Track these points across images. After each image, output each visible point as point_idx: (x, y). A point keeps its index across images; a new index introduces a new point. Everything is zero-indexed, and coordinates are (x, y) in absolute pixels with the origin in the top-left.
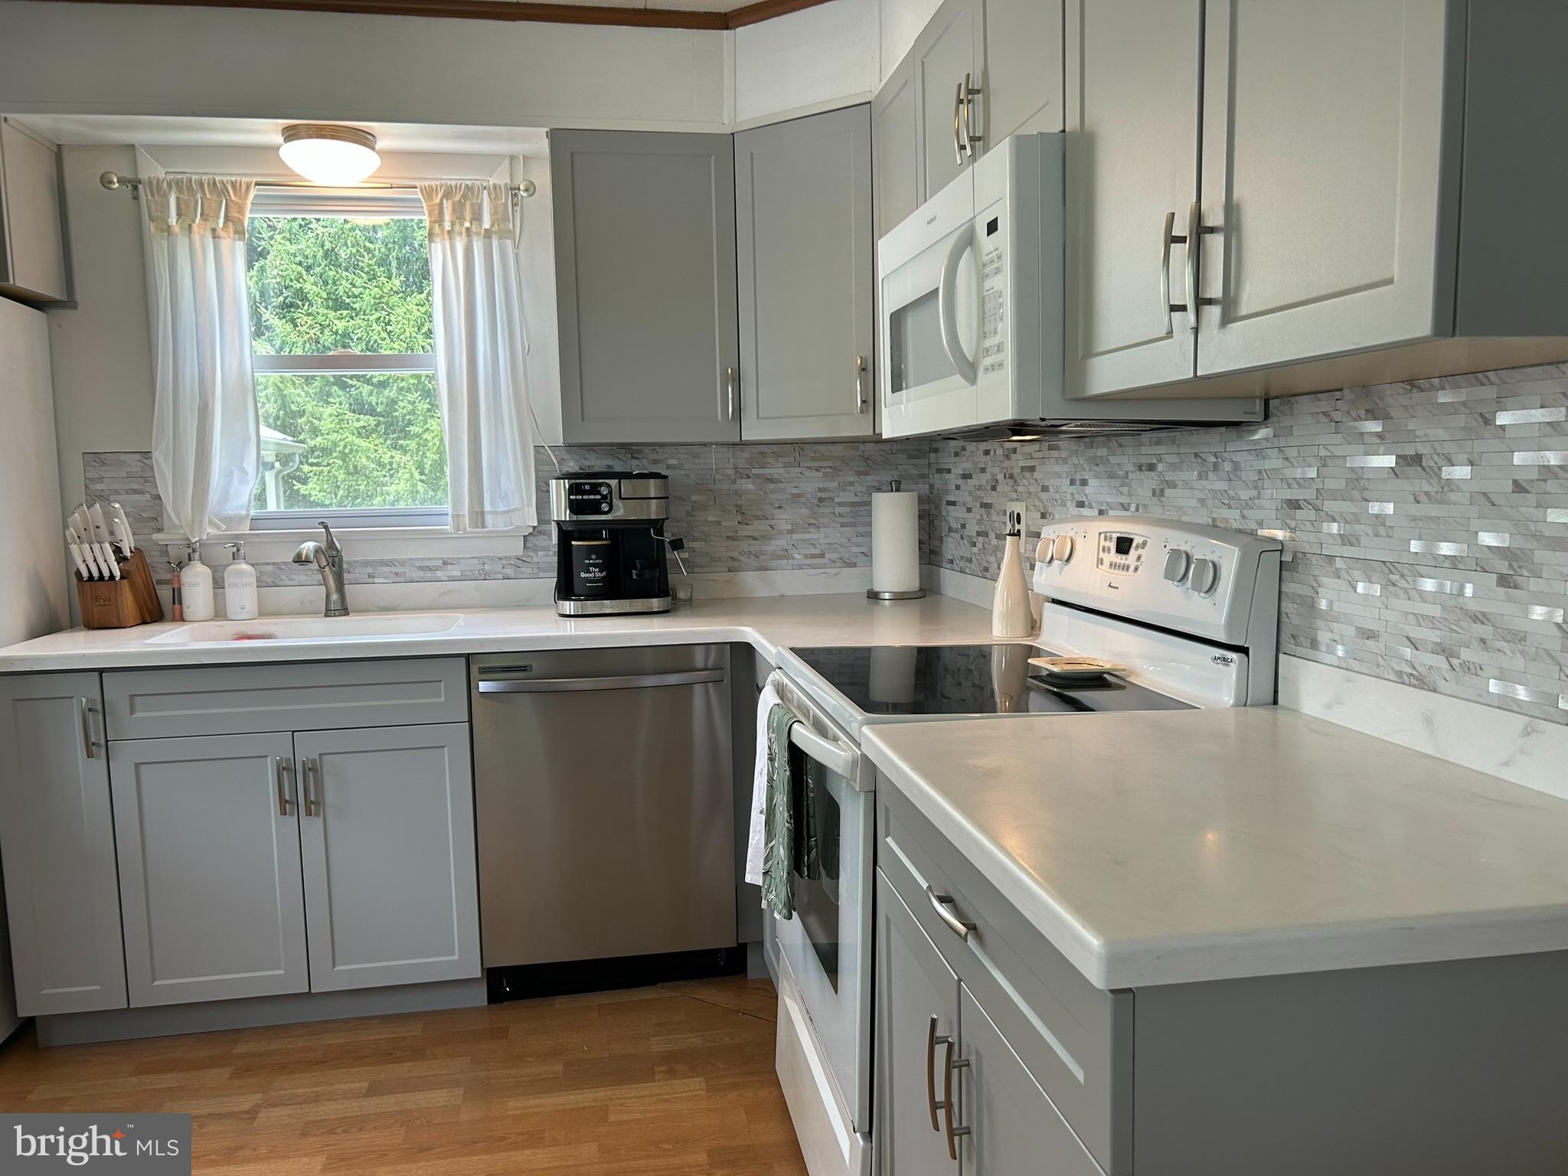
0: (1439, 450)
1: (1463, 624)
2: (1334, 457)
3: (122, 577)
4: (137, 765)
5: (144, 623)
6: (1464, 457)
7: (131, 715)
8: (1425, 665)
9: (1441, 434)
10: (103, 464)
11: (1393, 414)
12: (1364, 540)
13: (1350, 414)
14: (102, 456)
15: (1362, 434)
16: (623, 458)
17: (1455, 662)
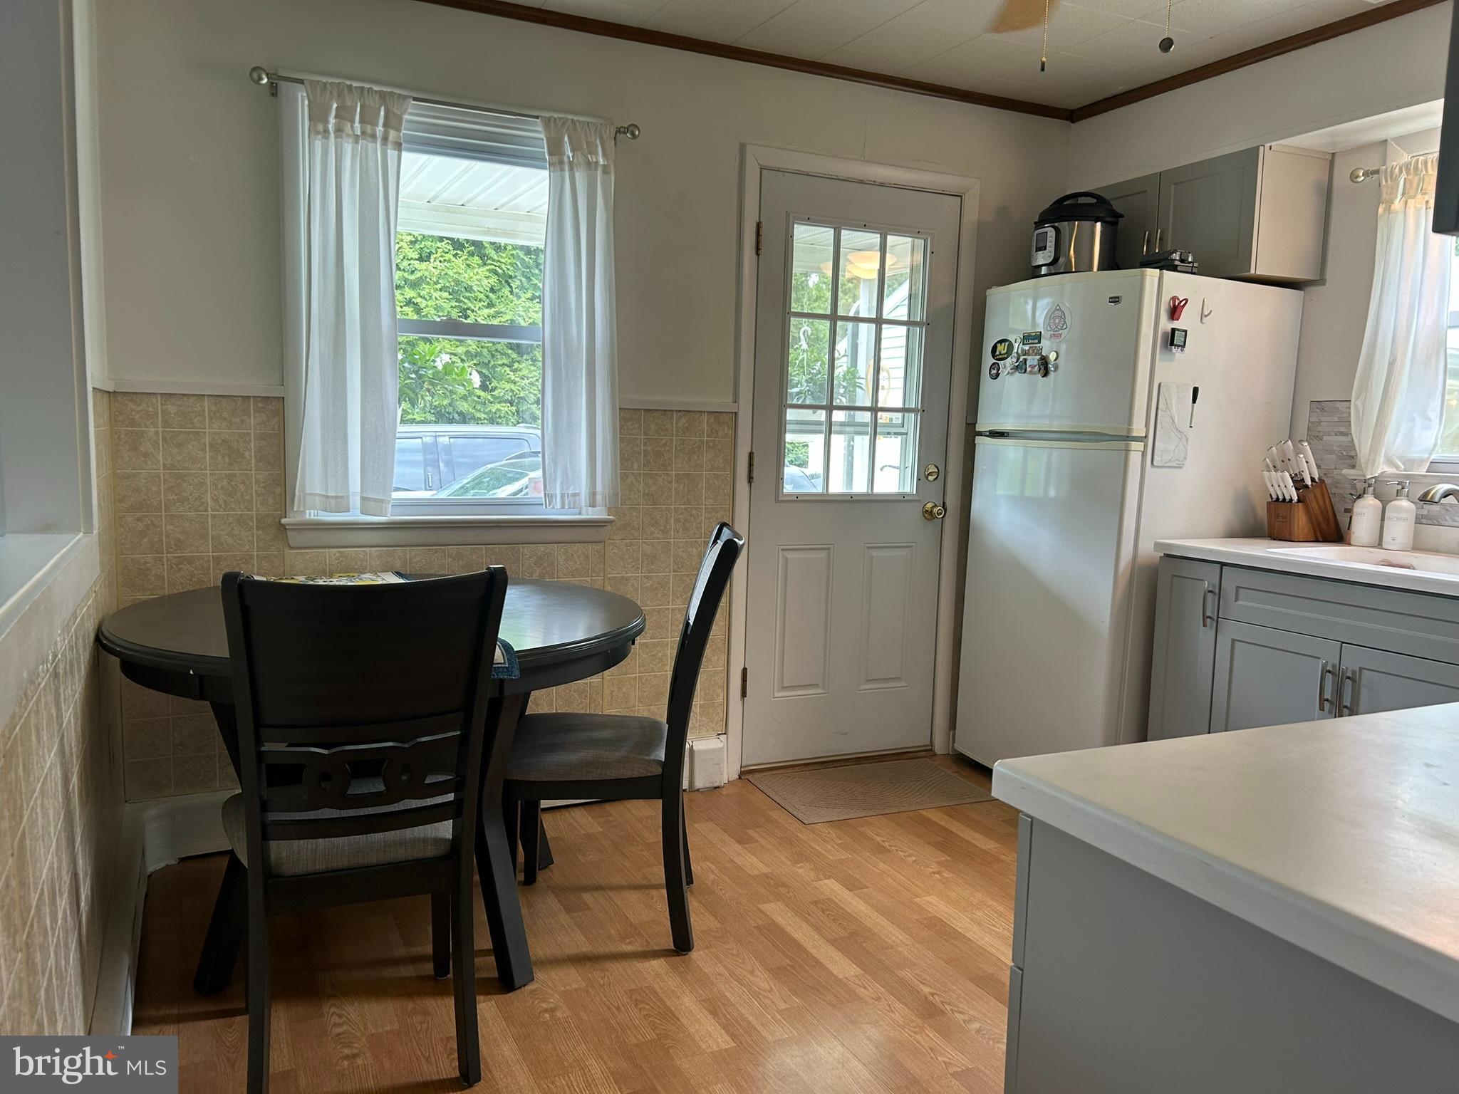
3: (1299, 501)
4: (1233, 641)
5: (1317, 541)
7: (1236, 601)
10: (1323, 410)
14: (1323, 404)
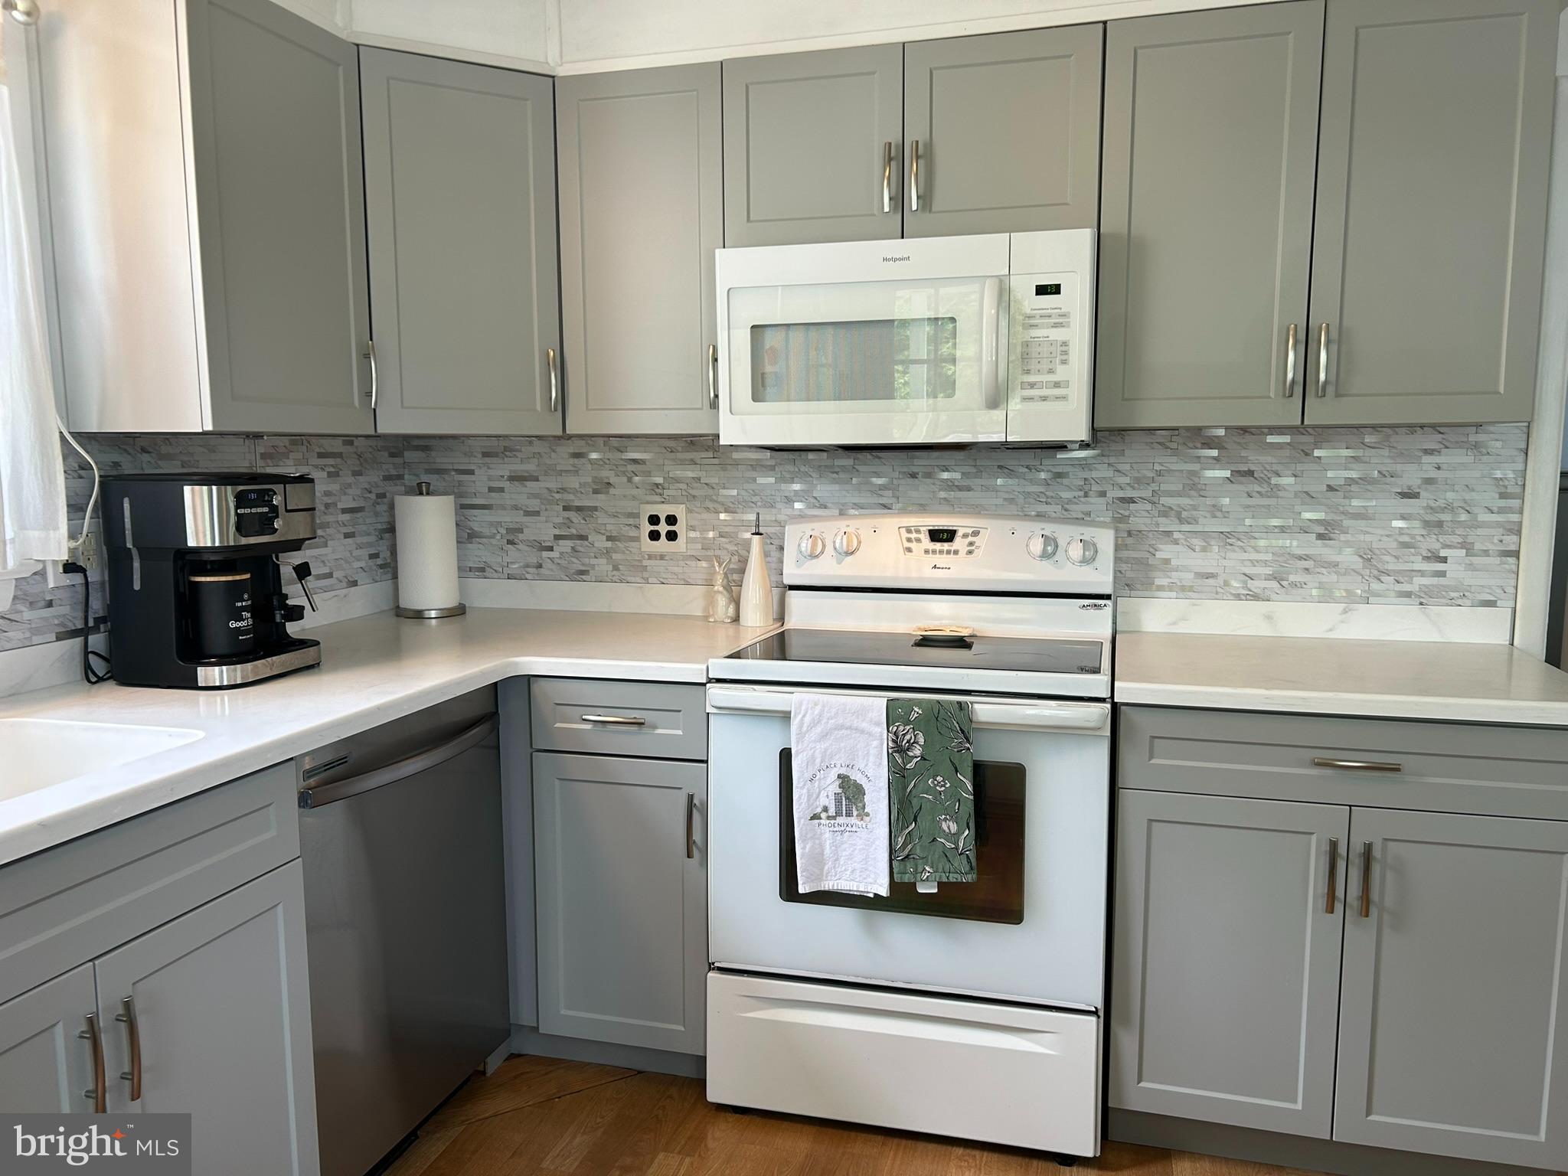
0: (1268, 468)
1: (1291, 562)
2: (1169, 471)
6: (1290, 472)
8: (1259, 588)
9: (1269, 459)
11: (1227, 446)
12: (1201, 520)
13: (1186, 445)
15: (1199, 457)
16: (131, 451)
17: (1284, 583)
